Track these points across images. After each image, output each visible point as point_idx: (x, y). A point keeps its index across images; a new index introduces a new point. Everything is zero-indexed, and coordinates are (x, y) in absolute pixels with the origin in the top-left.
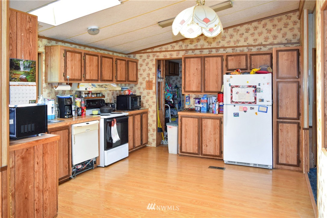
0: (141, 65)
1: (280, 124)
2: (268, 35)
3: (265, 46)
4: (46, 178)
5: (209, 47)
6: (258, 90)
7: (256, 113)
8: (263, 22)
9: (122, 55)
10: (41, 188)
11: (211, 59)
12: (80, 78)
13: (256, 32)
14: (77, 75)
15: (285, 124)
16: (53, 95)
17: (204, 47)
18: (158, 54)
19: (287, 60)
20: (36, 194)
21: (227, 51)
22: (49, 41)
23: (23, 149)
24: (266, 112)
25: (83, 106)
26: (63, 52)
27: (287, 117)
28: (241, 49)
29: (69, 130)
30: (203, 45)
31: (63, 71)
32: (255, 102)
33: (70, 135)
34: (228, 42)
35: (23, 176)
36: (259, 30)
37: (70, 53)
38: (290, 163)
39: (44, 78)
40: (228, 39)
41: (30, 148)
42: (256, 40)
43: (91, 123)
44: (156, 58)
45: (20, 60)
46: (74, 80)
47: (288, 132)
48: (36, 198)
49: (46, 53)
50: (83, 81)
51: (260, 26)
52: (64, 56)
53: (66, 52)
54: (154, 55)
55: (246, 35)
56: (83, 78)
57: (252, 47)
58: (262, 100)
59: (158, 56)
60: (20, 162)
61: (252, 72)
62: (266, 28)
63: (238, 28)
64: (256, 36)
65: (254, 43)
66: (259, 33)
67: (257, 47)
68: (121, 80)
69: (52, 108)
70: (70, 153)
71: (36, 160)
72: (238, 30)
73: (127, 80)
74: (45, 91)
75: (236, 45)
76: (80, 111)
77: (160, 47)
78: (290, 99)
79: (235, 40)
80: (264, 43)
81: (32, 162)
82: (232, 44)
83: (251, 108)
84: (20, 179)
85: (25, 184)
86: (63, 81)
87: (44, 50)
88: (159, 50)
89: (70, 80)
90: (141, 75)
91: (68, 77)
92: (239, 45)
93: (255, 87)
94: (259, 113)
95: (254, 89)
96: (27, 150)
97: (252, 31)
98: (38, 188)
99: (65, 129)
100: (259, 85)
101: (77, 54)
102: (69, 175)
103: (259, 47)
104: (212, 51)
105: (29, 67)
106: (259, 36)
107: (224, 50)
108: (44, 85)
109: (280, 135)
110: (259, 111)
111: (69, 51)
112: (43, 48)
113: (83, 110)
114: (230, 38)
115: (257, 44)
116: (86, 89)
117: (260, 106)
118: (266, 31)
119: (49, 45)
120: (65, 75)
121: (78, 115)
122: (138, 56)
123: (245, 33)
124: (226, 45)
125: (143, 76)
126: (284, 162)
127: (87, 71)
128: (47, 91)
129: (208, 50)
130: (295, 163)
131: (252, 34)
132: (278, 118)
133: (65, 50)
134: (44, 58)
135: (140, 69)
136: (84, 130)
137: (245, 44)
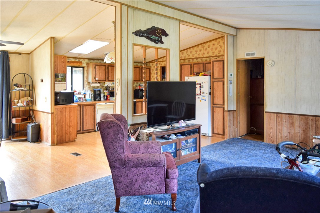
0: (153, 70)
1: (214, 108)
2: (221, 49)
3: (219, 56)
4: (71, 121)
5: (189, 58)
6: (201, 86)
7: (200, 101)
8: (218, 40)
9: (141, 64)
10: (69, 125)
11: (185, 66)
12: (105, 79)
13: (214, 47)
14: (103, 78)
15: (216, 108)
16: (91, 89)
17: (186, 58)
18: (161, 63)
19: (218, 67)
20: (66, 127)
21: (198, 60)
22: (89, 60)
23: (61, 108)
24: (205, 100)
25: (108, 95)
26: (94, 66)
27: (218, 103)
28: (206, 59)
29: (94, 106)
30: (185, 57)
31: (94, 76)
32: (200, 94)
33: (95, 109)
34: (198, 55)
35: (61, 118)
36: (216, 46)
37: (98, 66)
38: (219, 133)
39: (86, 79)
40: (198, 53)
41: (64, 108)
42: (214, 53)
43: (107, 104)
44: (160, 65)
45: (59, 74)
46: (101, 80)
47: (218, 113)
48: (66, 128)
49: (87, 67)
50: (107, 81)
51: (216, 43)
52: (95, 68)
53: (96, 65)
54: (159, 63)
55: (208, 49)
56: (107, 80)
57: (212, 58)
58: (203, 93)
59: (161, 64)
60: (60, 112)
61: (200, 75)
62: (220, 44)
63: (204, 44)
64: (214, 50)
65: (213, 55)
66: (215, 48)
67: (214, 58)
68: (136, 80)
69: (89, 95)
70: (95, 118)
71: (66, 113)
72: (204, 46)
73: (141, 80)
74: (87, 86)
75: (203, 57)
76: (106, 97)
77: (162, 58)
78: (219, 92)
79: (203, 53)
80: (218, 55)
81: (65, 114)
82: (201, 56)
83: (198, 97)
84: (60, 119)
85: (62, 122)
86: (94, 81)
87: (86, 65)
88: (162, 60)
89: (98, 80)
90: (153, 76)
91: (97, 79)
92: (204, 56)
93: (200, 84)
94: (202, 100)
95: (199, 85)
96: (62, 108)
97: (211, 47)
98: (67, 124)
99: (92, 105)
100: (202, 83)
101: (103, 67)
102: (94, 129)
103: (216, 57)
104: (190, 61)
105: (63, 76)
106: (216, 50)
107: (196, 60)
108: (86, 83)
109: (214, 115)
110: (202, 99)
111: (98, 65)
112: (86, 64)
113: (107, 97)
114: (200, 52)
115: (214, 55)
116: (108, 85)
117: (202, 96)
118: (219, 47)
119: (89, 62)
120: (95, 78)
121: (105, 100)
122: (151, 64)
123: (208, 48)
124: (198, 57)
125: (154, 77)
126: (217, 132)
127: (109, 75)
128: (88, 86)
129: (188, 60)
130: (222, 133)
131: (212, 49)
132: (213, 104)
133: (95, 65)
134: (86, 69)
135: (152, 73)
136: (104, 107)
137: (208, 56)
